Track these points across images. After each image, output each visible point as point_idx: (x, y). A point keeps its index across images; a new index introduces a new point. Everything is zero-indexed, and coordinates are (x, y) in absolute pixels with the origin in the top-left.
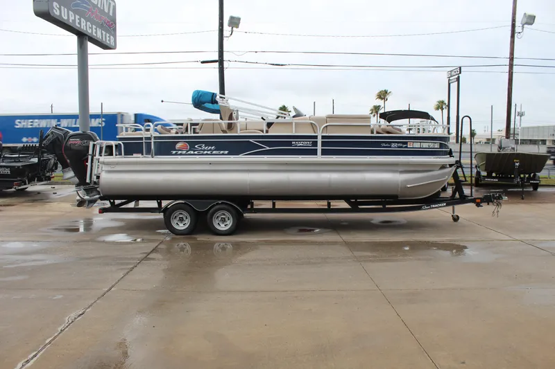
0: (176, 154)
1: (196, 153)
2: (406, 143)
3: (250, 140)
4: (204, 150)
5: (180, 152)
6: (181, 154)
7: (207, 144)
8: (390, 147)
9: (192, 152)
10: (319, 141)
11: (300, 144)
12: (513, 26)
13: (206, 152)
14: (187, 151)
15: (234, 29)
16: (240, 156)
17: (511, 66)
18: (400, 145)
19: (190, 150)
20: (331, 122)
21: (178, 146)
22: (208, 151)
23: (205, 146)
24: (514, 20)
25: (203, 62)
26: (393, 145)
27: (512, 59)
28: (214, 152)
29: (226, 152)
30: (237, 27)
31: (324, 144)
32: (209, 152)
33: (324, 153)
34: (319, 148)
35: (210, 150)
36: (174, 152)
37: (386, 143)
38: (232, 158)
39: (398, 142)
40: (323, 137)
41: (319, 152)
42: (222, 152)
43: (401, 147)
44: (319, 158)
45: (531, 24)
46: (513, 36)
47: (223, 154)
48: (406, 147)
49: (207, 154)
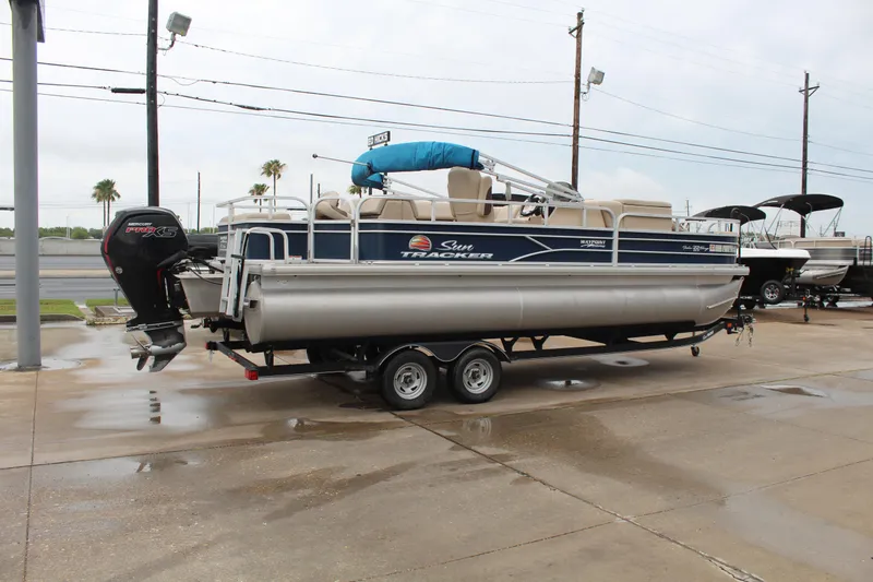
0: (409, 258)
1: (442, 255)
2: (707, 245)
3: (527, 236)
4: (456, 252)
5: (415, 254)
6: (418, 258)
7: (462, 240)
8: (692, 251)
9: (436, 255)
10: (616, 239)
11: (593, 244)
12: (578, 83)
13: (458, 255)
14: (429, 253)
15: (177, 36)
16: (512, 262)
17: (576, 137)
18: (702, 248)
19: (433, 250)
20: (628, 210)
21: (414, 242)
22: (462, 252)
23: (458, 244)
24: (578, 75)
25: (115, 91)
26: (696, 248)
27: (576, 128)
28: (471, 255)
29: (490, 255)
30: (184, 35)
31: (621, 244)
32: (463, 255)
33: (623, 258)
34: (615, 250)
35: (466, 251)
36: (406, 254)
37: (688, 244)
38: (501, 267)
39: (701, 244)
40: (621, 234)
41: (615, 257)
42: (483, 255)
43: (702, 251)
44: (615, 266)
45: (599, 83)
46: (577, 97)
47: (485, 259)
48: (708, 251)
49: (460, 259)
